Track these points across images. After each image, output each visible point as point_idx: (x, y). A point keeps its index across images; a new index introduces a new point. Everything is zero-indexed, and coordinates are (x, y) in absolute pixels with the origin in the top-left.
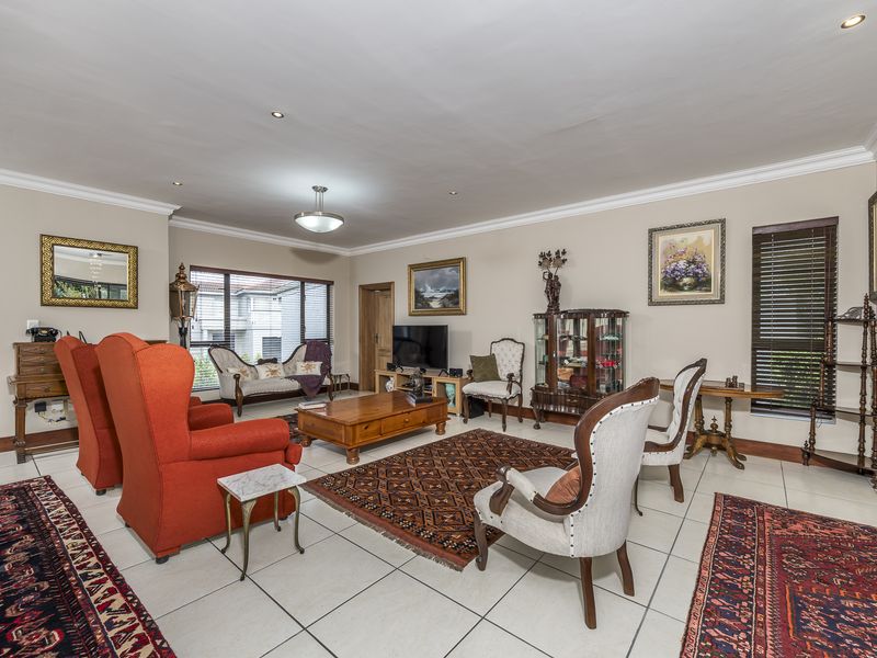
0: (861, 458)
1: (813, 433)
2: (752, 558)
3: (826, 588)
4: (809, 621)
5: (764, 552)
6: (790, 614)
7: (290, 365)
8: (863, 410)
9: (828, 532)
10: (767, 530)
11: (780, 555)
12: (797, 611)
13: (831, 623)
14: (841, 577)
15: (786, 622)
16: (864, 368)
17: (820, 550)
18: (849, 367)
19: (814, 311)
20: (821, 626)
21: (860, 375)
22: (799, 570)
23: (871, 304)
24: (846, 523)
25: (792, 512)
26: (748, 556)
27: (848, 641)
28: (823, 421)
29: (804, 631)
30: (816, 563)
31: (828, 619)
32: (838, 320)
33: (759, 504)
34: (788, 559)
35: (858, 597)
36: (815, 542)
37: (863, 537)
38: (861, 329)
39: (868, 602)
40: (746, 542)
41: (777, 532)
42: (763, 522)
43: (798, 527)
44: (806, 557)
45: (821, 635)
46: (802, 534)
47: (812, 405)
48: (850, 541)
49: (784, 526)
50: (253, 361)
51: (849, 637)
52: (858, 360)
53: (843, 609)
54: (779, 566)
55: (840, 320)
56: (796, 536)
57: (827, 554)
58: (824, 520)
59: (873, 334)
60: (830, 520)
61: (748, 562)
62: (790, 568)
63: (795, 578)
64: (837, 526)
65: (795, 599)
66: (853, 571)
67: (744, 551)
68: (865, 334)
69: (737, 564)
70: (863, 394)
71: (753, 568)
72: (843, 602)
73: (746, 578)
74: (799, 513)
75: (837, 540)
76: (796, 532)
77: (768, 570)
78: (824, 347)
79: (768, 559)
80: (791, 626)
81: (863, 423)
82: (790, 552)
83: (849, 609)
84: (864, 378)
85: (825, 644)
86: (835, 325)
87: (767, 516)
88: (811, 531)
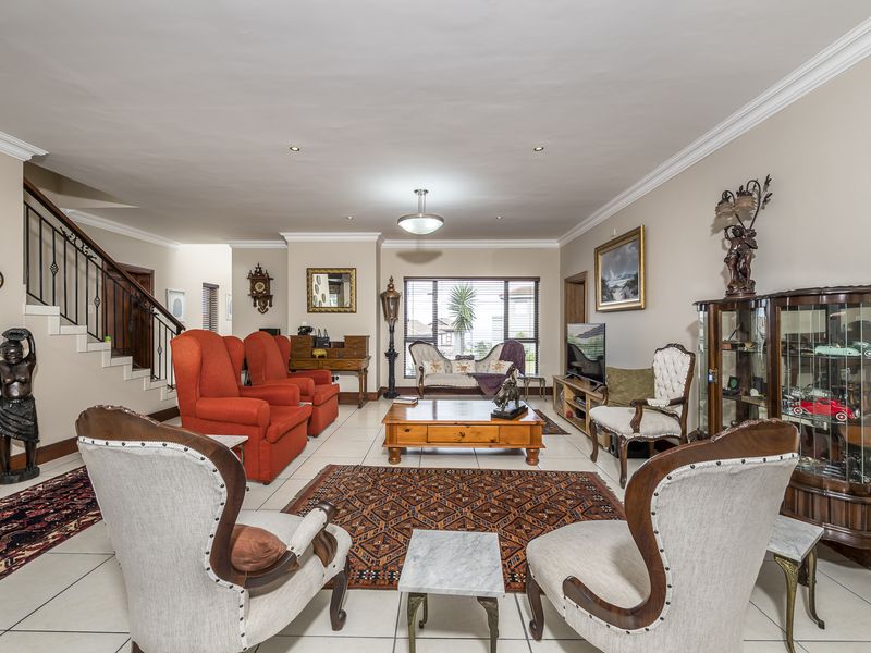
7: (486, 363)
50: (452, 358)
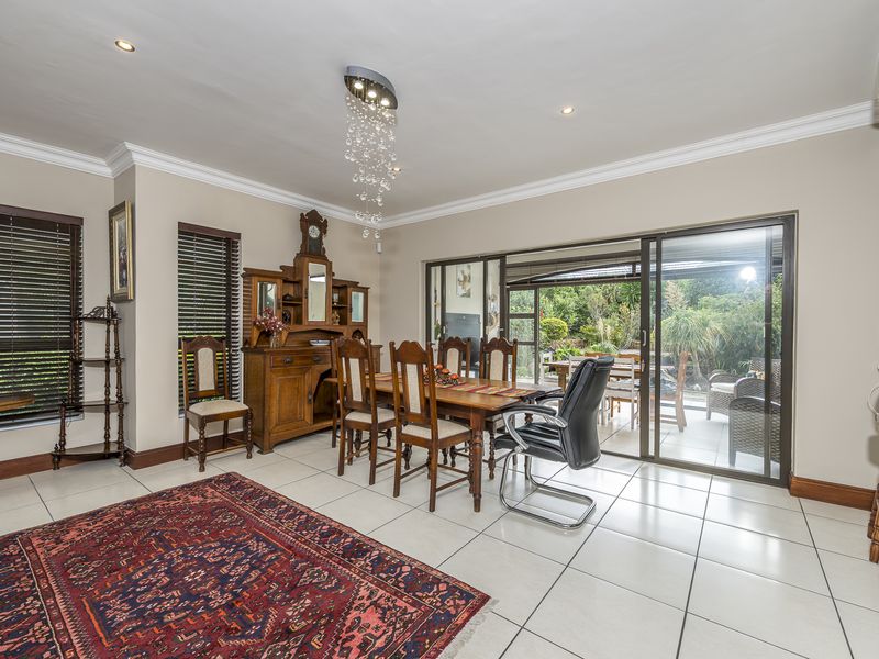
0: (107, 444)
1: (63, 434)
2: (37, 598)
3: (117, 576)
4: (115, 617)
5: (48, 582)
6: (96, 624)
8: (107, 400)
9: (101, 523)
10: (42, 556)
11: (65, 574)
12: (101, 615)
13: (133, 603)
14: (125, 557)
15: (97, 635)
16: (107, 363)
17: (100, 544)
18: (94, 363)
19: (61, 308)
20: (126, 612)
21: (104, 369)
22: (89, 576)
23: (112, 304)
24: (111, 507)
25: (61, 523)
26: (29, 600)
27: (149, 607)
28: (73, 419)
29: (115, 629)
30: (101, 558)
31: (128, 601)
32: (84, 318)
33: (21, 533)
34: (75, 572)
35: (142, 564)
36: (94, 539)
37: (129, 512)
38: (103, 327)
39: (150, 563)
40: (23, 585)
41: (54, 552)
42: (34, 550)
43: (73, 533)
44: (90, 559)
45: (128, 620)
46: (79, 538)
47: (61, 405)
48: (120, 521)
49: (58, 541)
51: (149, 603)
52: (102, 356)
53: (136, 584)
54: (69, 586)
55: (85, 319)
56: (75, 545)
57: (107, 544)
58: (94, 515)
59: (116, 331)
60: (98, 511)
61: (32, 606)
62: (80, 579)
63: (88, 586)
64: (106, 514)
65: (95, 606)
66: (132, 546)
67: (22, 597)
68: (108, 331)
69: (20, 618)
70: (108, 386)
71: (41, 608)
72: (134, 577)
73: (40, 623)
74: (68, 519)
75: (111, 526)
76: (72, 541)
77: (59, 598)
78: (72, 344)
79: (54, 586)
80: (102, 635)
81: (107, 412)
82: (73, 563)
83: (141, 578)
84: (108, 371)
85: (134, 625)
86: (81, 324)
87: (36, 542)
88: (86, 531)
